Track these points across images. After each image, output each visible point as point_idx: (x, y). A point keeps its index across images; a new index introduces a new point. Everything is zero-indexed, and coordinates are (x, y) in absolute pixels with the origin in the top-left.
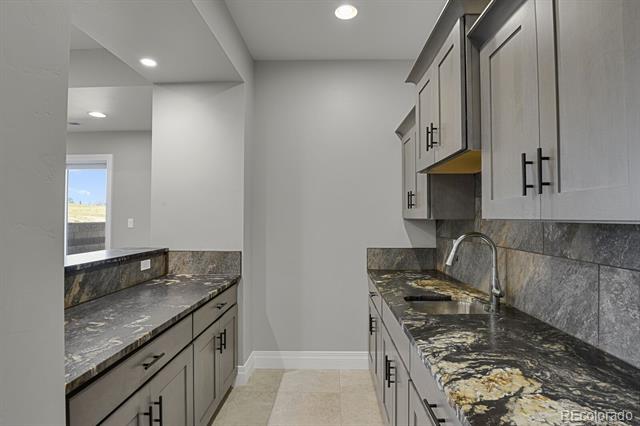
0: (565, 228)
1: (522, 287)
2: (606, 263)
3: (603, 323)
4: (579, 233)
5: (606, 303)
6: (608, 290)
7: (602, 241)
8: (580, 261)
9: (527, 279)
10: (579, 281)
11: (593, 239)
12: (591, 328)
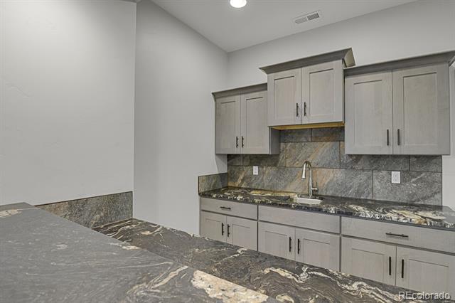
0: (354, 158)
1: (324, 184)
2: (376, 169)
3: (374, 190)
4: (362, 159)
5: (376, 183)
6: (377, 178)
7: (374, 162)
8: (363, 170)
9: (328, 180)
10: (363, 177)
11: (370, 161)
12: (369, 193)
